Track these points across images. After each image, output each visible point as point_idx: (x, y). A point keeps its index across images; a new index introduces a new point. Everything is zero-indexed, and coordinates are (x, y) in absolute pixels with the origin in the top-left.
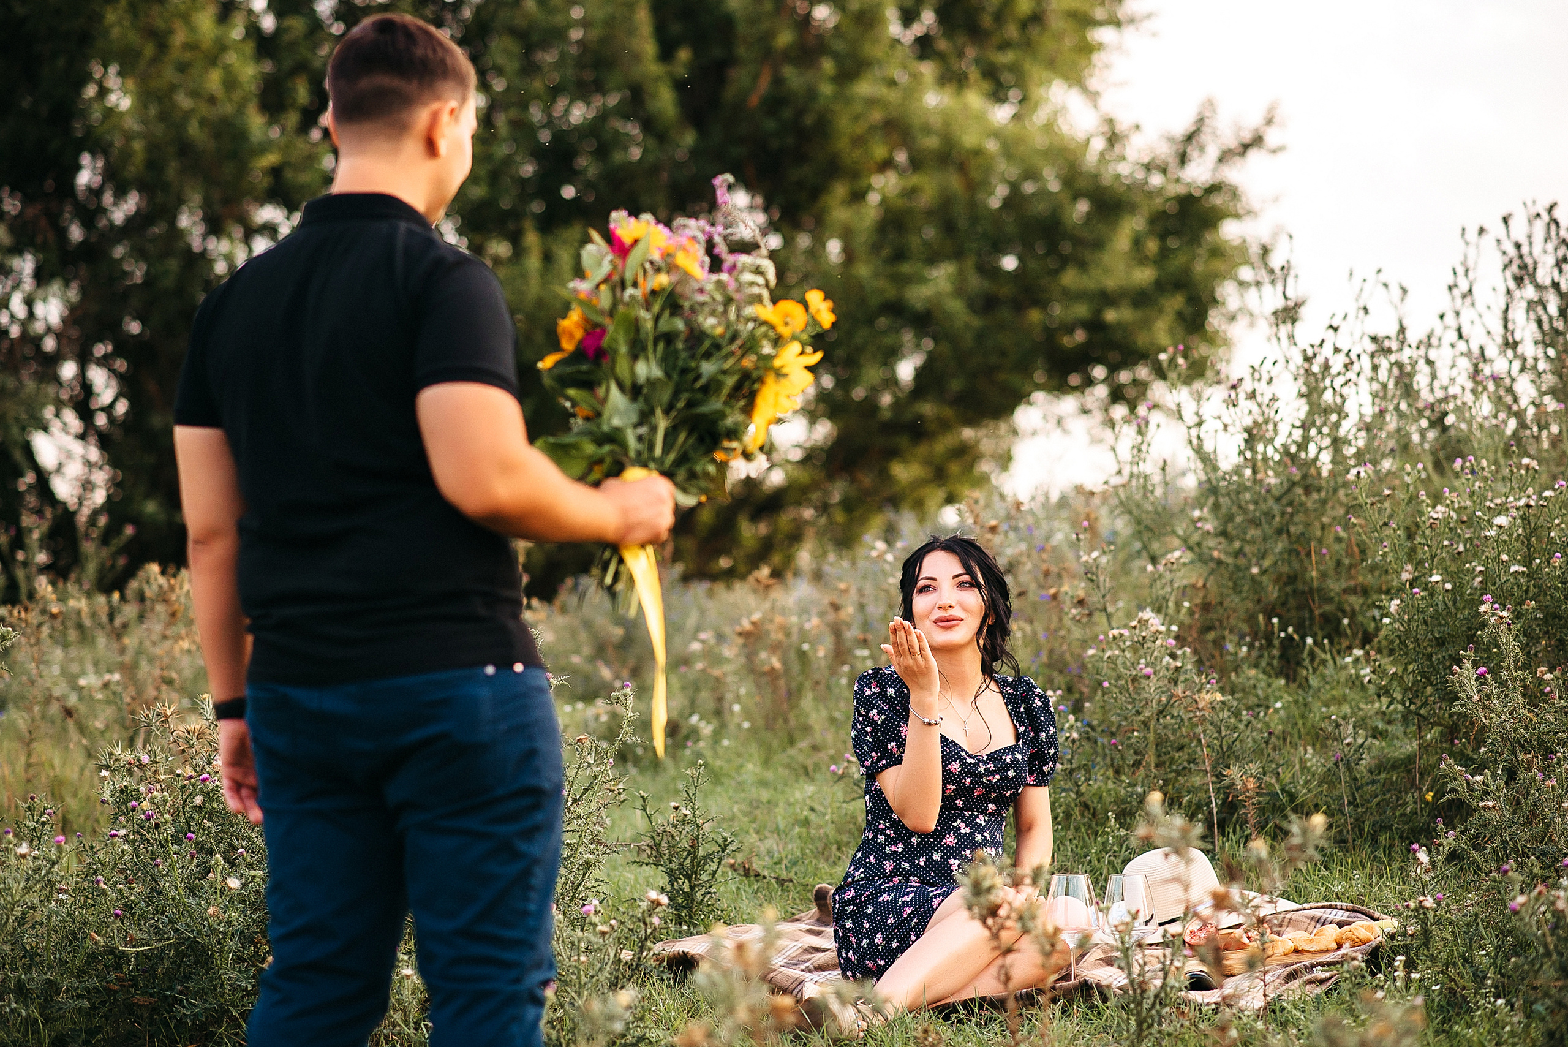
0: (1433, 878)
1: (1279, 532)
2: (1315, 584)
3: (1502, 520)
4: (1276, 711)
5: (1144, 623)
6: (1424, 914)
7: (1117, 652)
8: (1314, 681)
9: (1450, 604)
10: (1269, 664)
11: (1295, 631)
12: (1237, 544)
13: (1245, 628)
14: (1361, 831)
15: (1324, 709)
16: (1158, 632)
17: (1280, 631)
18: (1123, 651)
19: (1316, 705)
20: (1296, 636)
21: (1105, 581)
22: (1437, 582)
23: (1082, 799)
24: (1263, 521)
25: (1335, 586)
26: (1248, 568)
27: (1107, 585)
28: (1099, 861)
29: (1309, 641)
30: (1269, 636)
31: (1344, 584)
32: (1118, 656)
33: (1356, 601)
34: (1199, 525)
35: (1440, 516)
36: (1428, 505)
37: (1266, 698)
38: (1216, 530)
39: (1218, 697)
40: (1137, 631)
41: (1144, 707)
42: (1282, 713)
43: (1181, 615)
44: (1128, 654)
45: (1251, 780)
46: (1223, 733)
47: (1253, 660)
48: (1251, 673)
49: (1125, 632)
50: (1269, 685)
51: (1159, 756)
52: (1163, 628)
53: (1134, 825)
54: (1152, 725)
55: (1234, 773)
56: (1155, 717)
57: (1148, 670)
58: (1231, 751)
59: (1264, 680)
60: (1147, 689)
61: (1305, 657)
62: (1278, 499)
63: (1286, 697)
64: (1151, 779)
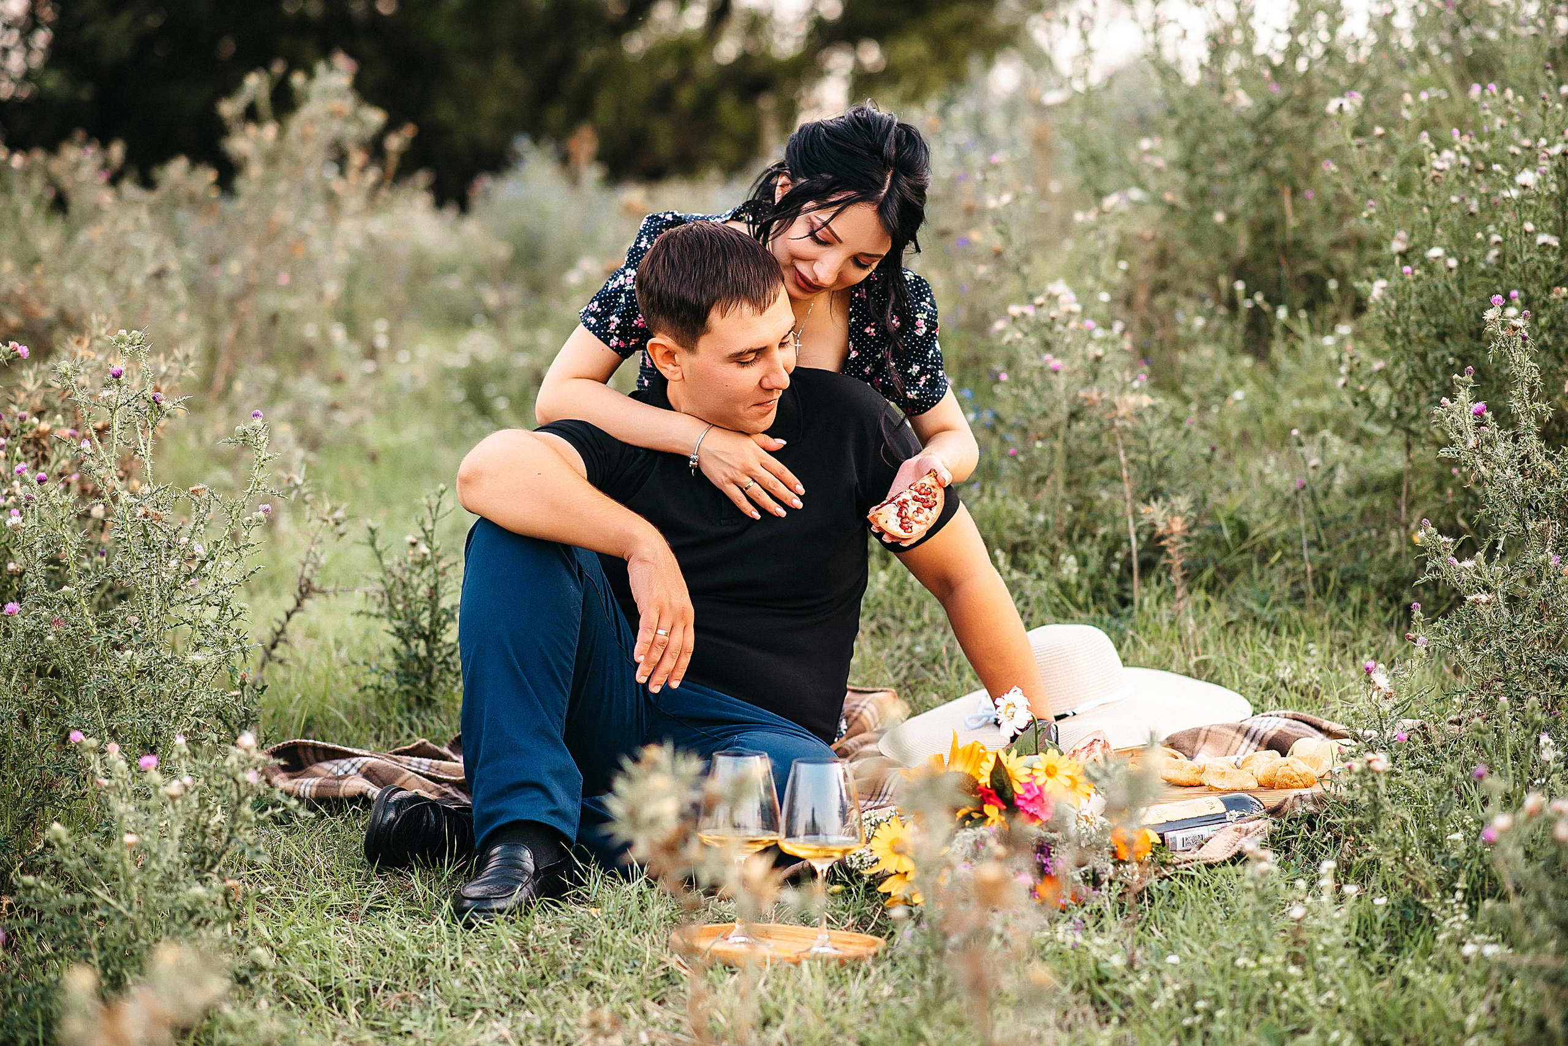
0: (1397, 706)
1: (1253, 167)
2: (1292, 237)
3: (1527, 177)
4: (1237, 402)
5: (1053, 299)
6: (1374, 780)
7: (1019, 335)
8: (1286, 364)
9: (1454, 287)
10: (1232, 339)
11: (1264, 299)
12: (1202, 181)
13: (1202, 289)
14: (1326, 581)
15: (1296, 403)
16: (1070, 313)
17: (1246, 298)
18: (1027, 335)
19: (1285, 395)
20: (1266, 307)
21: (1019, 234)
22: (1437, 258)
24: (1233, 154)
25: (1321, 239)
26: (1211, 213)
29: (1282, 313)
30: (1232, 305)
31: (1332, 236)
32: (1020, 342)
33: (1347, 258)
34: (1149, 159)
35: (1447, 166)
36: (1431, 151)
37: (1225, 384)
38: (1173, 164)
39: (1146, 400)
40: (1044, 311)
41: (1052, 409)
42: (1244, 407)
43: (1118, 278)
44: (1033, 340)
45: (1178, 519)
46: (1152, 447)
47: (1211, 334)
48: (1207, 352)
49: (1030, 311)
50: (1230, 368)
51: (1071, 472)
52: (1077, 308)
53: (1031, 565)
54: (1062, 431)
55: (1155, 512)
56: (1065, 423)
57: (1057, 363)
58: (1162, 471)
59: (1224, 359)
60: (1055, 386)
61: (1277, 330)
62: (1254, 126)
63: (1250, 385)
64: (1057, 503)
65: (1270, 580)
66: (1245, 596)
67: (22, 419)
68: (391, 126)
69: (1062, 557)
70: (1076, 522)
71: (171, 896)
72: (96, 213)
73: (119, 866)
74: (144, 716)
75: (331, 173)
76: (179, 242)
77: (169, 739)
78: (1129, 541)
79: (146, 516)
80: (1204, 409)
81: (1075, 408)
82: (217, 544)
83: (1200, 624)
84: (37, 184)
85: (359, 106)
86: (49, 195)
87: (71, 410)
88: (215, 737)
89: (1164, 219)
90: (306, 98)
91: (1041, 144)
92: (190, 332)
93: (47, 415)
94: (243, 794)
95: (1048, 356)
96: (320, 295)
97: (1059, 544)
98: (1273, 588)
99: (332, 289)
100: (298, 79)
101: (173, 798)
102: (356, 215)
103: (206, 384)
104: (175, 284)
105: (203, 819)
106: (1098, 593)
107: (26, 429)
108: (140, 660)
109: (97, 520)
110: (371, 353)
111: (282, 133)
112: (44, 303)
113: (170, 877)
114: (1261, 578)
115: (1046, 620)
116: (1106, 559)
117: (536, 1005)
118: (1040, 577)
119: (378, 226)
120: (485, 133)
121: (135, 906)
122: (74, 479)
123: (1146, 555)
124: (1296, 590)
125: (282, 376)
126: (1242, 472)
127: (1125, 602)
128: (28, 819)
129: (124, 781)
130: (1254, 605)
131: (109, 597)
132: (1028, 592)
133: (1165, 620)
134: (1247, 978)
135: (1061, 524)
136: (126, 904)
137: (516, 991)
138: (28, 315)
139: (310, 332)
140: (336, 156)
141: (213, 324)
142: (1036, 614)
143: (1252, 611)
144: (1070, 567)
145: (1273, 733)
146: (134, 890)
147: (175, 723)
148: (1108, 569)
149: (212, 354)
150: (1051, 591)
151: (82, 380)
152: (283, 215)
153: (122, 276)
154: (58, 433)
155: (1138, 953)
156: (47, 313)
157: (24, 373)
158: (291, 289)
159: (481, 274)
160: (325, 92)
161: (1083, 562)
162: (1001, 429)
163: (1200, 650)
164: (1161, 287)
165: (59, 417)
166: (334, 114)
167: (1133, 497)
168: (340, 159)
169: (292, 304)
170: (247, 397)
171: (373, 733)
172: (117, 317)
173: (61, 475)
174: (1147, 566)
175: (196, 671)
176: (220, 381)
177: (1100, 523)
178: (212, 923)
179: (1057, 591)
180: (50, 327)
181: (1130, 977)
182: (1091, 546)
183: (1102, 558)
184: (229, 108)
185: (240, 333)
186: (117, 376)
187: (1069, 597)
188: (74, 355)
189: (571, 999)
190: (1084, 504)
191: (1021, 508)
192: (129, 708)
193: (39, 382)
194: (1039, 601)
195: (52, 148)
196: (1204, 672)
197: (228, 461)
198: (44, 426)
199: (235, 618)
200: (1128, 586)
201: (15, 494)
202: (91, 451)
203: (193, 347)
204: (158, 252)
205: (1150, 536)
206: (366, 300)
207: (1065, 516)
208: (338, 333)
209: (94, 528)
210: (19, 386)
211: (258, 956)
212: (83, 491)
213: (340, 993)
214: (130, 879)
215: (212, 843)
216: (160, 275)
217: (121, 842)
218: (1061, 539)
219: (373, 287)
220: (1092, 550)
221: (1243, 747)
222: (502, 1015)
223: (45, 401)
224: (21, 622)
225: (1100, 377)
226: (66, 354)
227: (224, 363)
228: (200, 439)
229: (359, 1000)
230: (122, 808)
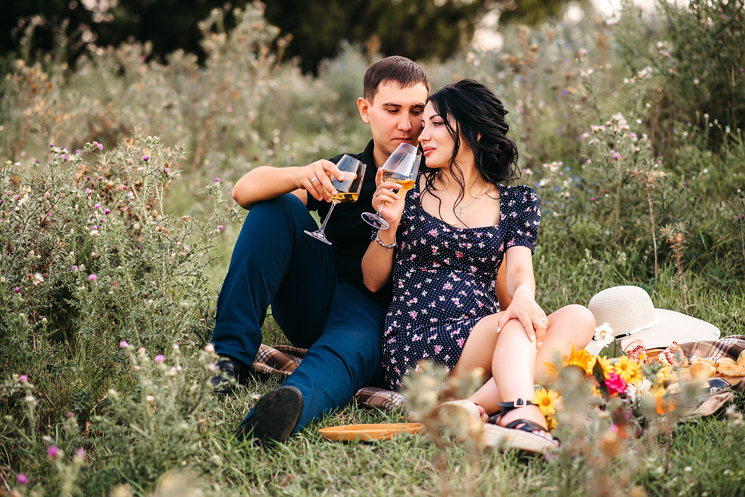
1: (713, 56)
2: (733, 91)
4: (704, 174)
5: (615, 122)
7: (597, 140)
8: (730, 156)
10: (702, 142)
11: (719, 123)
12: (686, 63)
13: (687, 117)
15: (735, 175)
16: (624, 130)
17: (709, 122)
18: (601, 140)
19: (730, 171)
20: (719, 126)
21: (596, 89)
23: (571, 236)
24: (703, 49)
26: (692, 79)
27: (598, 92)
28: (577, 281)
29: (728, 130)
30: (702, 125)
32: (597, 143)
34: (661, 52)
37: (698, 165)
38: (672, 54)
39: (662, 174)
40: (611, 128)
41: (613, 178)
42: (708, 176)
43: (645, 112)
44: (604, 143)
45: (680, 235)
46: (665, 197)
47: (690, 141)
48: (689, 149)
49: (603, 128)
50: (701, 156)
51: (622, 209)
52: (627, 127)
53: (602, 256)
54: (618, 189)
55: (668, 231)
56: (621, 185)
57: (617, 154)
58: (669, 209)
59: (697, 153)
60: (615, 166)
61: (725, 138)
62: (713, 36)
63: (711, 165)
64: (616, 225)
65: (724, 266)
66: (712, 274)
67: (100, 180)
68: (282, 35)
69: (618, 253)
70: (625, 234)
71: (170, 428)
72: (138, 77)
73: (144, 413)
74: (158, 333)
75: (251, 58)
76: (179, 91)
77: (170, 345)
78: (653, 245)
79: (160, 230)
80: (688, 178)
81: (625, 178)
82: (195, 246)
83: (690, 288)
84: (110, 62)
85: (267, 25)
86: (116, 68)
87: (123, 176)
88: (194, 344)
89: (669, 82)
90: (241, 20)
91: (601, 44)
92: (184, 135)
93: (112, 177)
94: (207, 375)
95: (613, 151)
96: (247, 117)
97: (616, 246)
98: (725, 270)
99: (253, 114)
100: (237, 12)
101: (172, 377)
102: (264, 78)
103: (191, 160)
104: (176, 112)
105: (187, 387)
106: (636, 271)
107: (102, 185)
108: (156, 304)
109: (137, 230)
110: (271, 145)
111: (228, 37)
112: (113, 120)
113: (170, 418)
114: (719, 264)
115: (611, 284)
116: (641, 254)
117: (355, 485)
118: (607, 262)
119: (274, 83)
120: (326, 39)
121: (153, 433)
122: (125, 209)
123: (661, 252)
124: (738, 270)
125: (228, 157)
126: (708, 210)
127: (650, 276)
128: (100, 383)
129: (147, 367)
130: (717, 278)
131: (142, 269)
132: (601, 270)
133: (672, 286)
134: (729, 481)
135: (617, 236)
136: (147, 431)
137: (345, 478)
138: (105, 126)
139: (241, 135)
140: (254, 50)
141: (195, 131)
142: (605, 281)
143: (715, 281)
144: (622, 258)
145: (731, 346)
146: (152, 425)
147: (173, 336)
148: (641, 259)
149: (194, 146)
150: (613, 270)
151: (129, 160)
152: (230, 78)
153: (151, 107)
154: (117, 188)
155: (670, 465)
156: (115, 126)
157: (101, 156)
158: (233, 115)
159: (324, 107)
160: (251, 19)
161: (629, 255)
162: (585, 188)
163: (690, 301)
164: (666, 116)
165: (118, 179)
166: (255, 29)
167: (655, 222)
168: (256, 51)
169: (234, 121)
170: (211, 168)
171: (273, 339)
172: (148, 128)
173: (119, 207)
174: (662, 258)
175: (185, 310)
176: (198, 159)
177: (637, 235)
178: (191, 442)
179: (616, 270)
180: (116, 132)
181: (666, 478)
182: (632, 247)
183: (638, 253)
184: (203, 26)
185: (208, 136)
186: (146, 160)
187: (622, 273)
188: (126, 147)
189: (374, 482)
190: (628, 226)
191: (597, 228)
192: (151, 328)
193: (108, 161)
194: (607, 274)
195: (117, 45)
196: (692, 312)
197: (201, 199)
198: (111, 183)
199: (204, 282)
200: (651, 267)
201: (95, 218)
202: (133, 198)
203: (184, 144)
204: (168, 95)
205: (663, 242)
206: (268, 119)
207: (619, 231)
208: (255, 137)
209: (135, 233)
210: (98, 163)
211: (215, 459)
212: (130, 215)
213: (255, 476)
214: (150, 419)
215: (191, 400)
216: (169, 107)
217: (146, 400)
218: (617, 243)
219: (272, 113)
220: (633, 249)
221: (716, 352)
222: (339, 490)
223: (111, 171)
224: (97, 284)
225: (638, 161)
226: (121, 147)
227: (200, 150)
228: (188, 188)
229: (266, 481)
230: (146, 382)
